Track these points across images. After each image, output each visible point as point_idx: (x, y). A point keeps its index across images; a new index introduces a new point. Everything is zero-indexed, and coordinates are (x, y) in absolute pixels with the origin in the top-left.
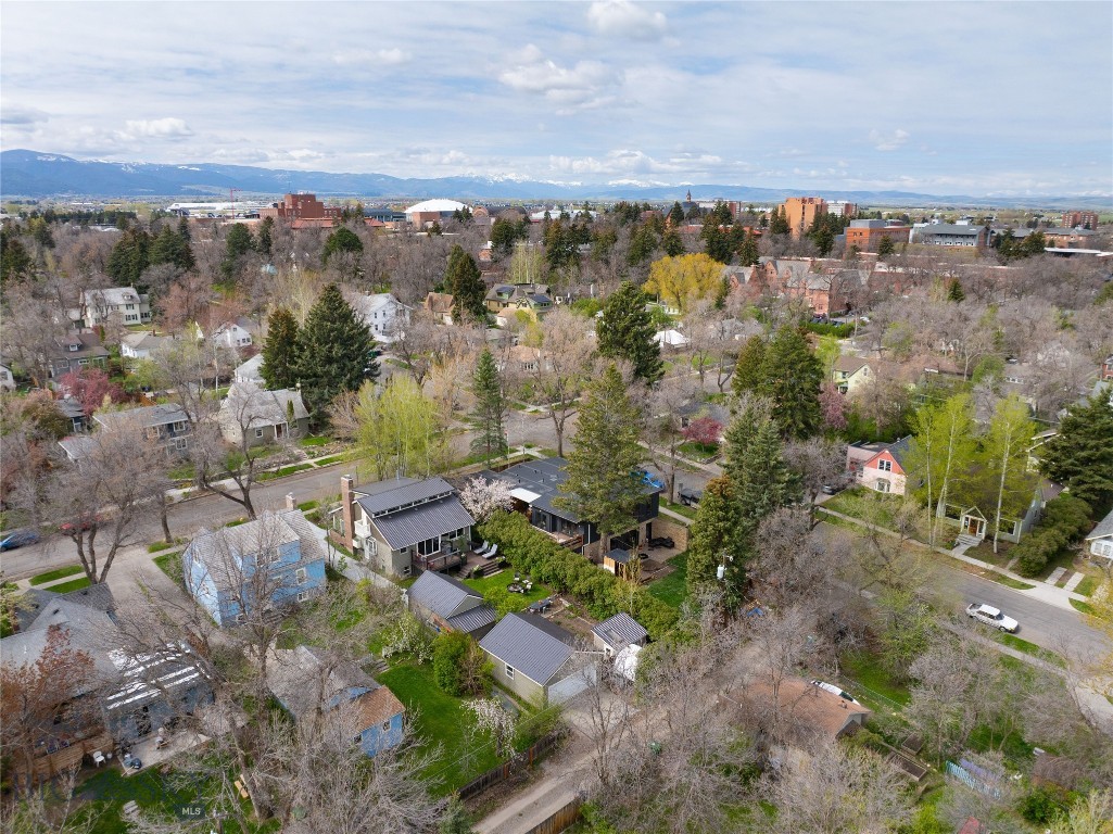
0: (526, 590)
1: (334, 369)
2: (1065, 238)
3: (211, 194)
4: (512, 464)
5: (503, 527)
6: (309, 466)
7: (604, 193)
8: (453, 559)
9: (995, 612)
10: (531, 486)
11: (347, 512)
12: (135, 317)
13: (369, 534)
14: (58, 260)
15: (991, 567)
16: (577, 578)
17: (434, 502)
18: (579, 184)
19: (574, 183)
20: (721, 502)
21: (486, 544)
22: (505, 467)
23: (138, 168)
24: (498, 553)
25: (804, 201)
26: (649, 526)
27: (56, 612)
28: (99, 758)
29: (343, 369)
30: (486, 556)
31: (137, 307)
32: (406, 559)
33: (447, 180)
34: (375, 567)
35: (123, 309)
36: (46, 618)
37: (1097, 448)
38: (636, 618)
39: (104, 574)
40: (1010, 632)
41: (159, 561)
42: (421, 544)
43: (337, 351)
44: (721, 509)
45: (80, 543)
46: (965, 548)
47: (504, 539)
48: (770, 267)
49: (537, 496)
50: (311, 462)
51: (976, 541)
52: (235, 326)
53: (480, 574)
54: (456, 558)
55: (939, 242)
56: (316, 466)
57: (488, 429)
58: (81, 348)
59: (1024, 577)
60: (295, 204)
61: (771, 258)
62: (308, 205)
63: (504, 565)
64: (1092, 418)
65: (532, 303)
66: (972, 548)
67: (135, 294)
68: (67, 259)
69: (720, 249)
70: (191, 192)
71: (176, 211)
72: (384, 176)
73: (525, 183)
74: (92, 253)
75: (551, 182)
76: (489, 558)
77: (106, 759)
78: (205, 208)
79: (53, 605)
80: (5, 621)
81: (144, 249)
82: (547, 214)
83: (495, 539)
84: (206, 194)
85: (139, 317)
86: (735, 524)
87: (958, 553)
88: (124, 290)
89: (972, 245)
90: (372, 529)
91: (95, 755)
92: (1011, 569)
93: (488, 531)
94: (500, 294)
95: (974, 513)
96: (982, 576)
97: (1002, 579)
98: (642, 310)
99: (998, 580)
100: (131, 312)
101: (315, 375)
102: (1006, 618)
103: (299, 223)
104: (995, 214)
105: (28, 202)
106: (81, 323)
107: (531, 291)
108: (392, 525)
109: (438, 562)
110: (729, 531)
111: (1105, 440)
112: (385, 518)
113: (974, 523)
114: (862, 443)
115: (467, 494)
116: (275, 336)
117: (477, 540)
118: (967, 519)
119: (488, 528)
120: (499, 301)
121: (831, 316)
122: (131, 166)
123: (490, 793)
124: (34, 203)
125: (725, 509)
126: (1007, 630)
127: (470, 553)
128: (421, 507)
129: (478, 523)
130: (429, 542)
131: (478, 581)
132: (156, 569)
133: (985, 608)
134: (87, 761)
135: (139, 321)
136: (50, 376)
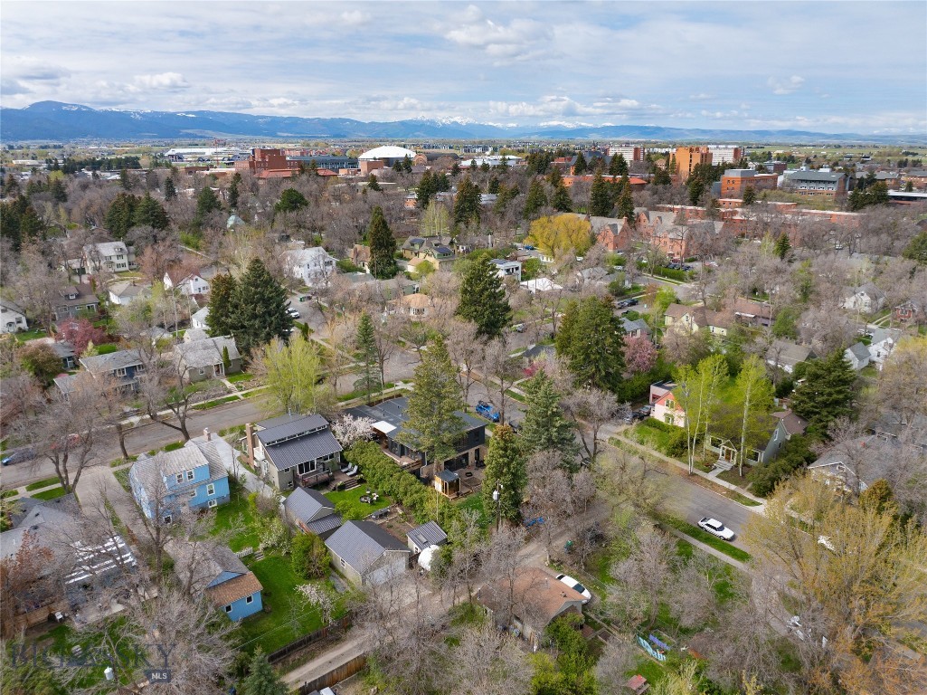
0: (372, 501)
1: (257, 323)
2: (923, 179)
3: (205, 137)
4: (385, 399)
5: (362, 453)
6: (236, 398)
7: (537, 133)
8: (324, 476)
9: (718, 524)
10: (392, 420)
11: (249, 441)
12: (124, 265)
13: (263, 457)
14: (69, 212)
15: (733, 487)
16: (406, 494)
17: (313, 434)
18: (515, 125)
19: (511, 125)
20: (502, 444)
21: (350, 465)
22: (380, 401)
23: (144, 115)
24: (358, 472)
25: (691, 150)
26: (477, 451)
27: (37, 515)
28: (59, 616)
29: (265, 323)
30: (349, 474)
31: (125, 257)
32: (289, 476)
33: (403, 123)
34: (268, 482)
35: (114, 260)
36: (30, 520)
37: (830, 394)
38: (441, 525)
39: (74, 486)
40: (727, 540)
41: (116, 474)
42: (301, 466)
43: (260, 309)
44: (501, 449)
45: (57, 463)
46: (719, 471)
47: (360, 463)
48: (643, 217)
49: (393, 428)
50: (239, 394)
51: (728, 466)
52: (196, 277)
53: (342, 488)
54: (327, 475)
55: (803, 187)
56: (242, 398)
57: (368, 372)
58: (78, 296)
59: (757, 496)
60: (263, 157)
61: (645, 209)
62: (274, 158)
63: (361, 481)
64: (829, 371)
65: (436, 253)
66: (725, 472)
67: (124, 247)
68: (76, 212)
69: (603, 201)
70: (188, 136)
71: (172, 156)
72: (348, 120)
73: (468, 125)
74: (95, 208)
75: (490, 124)
76: (351, 476)
77: (64, 617)
78: (195, 153)
79: (36, 510)
80: (2, 522)
81: (132, 208)
82: (473, 162)
83: (355, 462)
84: (201, 137)
85: (127, 265)
86: (512, 459)
87: (711, 476)
88: (115, 243)
89: (833, 189)
90: (266, 455)
91: (56, 615)
92: (750, 490)
93: (349, 456)
94: (413, 245)
95: (727, 444)
96: (724, 495)
97: (739, 497)
98: (495, 277)
99: (735, 498)
100: (120, 261)
101: (243, 327)
102: (726, 529)
103: (265, 174)
104: (875, 152)
105: (55, 147)
106: (82, 271)
107: (437, 242)
108: (279, 452)
109: (312, 480)
110: (508, 465)
111: (837, 389)
112: (274, 447)
113: (728, 452)
114: (664, 382)
115: (337, 428)
116: (218, 295)
117: (344, 463)
118: (724, 449)
119: (351, 454)
120: (412, 250)
121: (686, 261)
122: (138, 113)
123: (312, 647)
124: (60, 147)
125: (505, 449)
126: (725, 539)
127: (337, 471)
128: (303, 437)
129: (345, 449)
130: (307, 464)
131: (341, 493)
132: (114, 480)
133: (712, 522)
134: (51, 618)
135: (127, 268)
136: (54, 320)
